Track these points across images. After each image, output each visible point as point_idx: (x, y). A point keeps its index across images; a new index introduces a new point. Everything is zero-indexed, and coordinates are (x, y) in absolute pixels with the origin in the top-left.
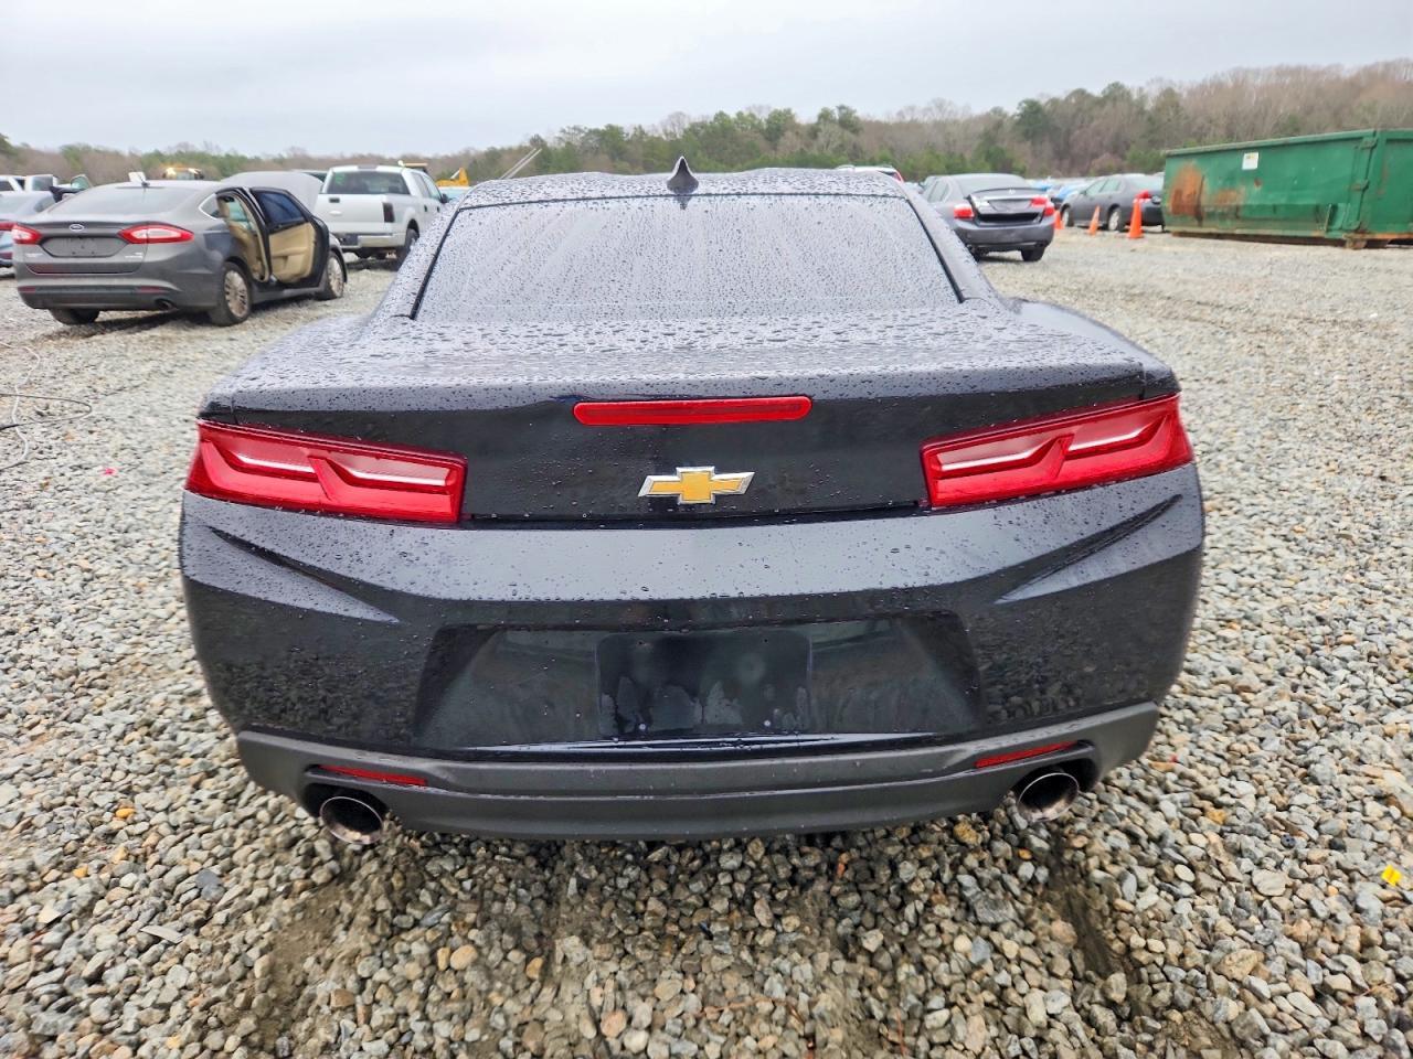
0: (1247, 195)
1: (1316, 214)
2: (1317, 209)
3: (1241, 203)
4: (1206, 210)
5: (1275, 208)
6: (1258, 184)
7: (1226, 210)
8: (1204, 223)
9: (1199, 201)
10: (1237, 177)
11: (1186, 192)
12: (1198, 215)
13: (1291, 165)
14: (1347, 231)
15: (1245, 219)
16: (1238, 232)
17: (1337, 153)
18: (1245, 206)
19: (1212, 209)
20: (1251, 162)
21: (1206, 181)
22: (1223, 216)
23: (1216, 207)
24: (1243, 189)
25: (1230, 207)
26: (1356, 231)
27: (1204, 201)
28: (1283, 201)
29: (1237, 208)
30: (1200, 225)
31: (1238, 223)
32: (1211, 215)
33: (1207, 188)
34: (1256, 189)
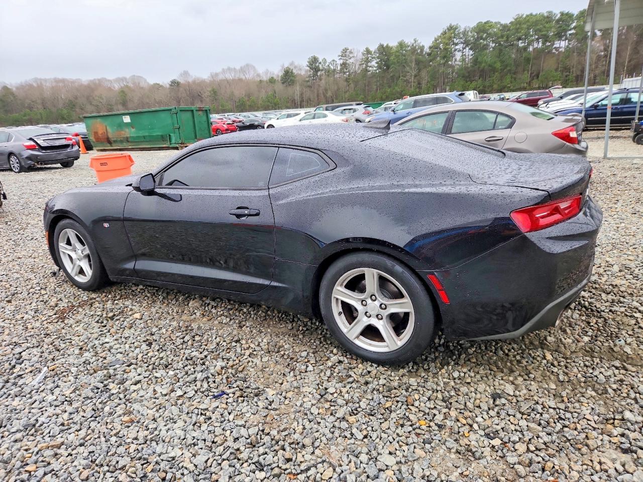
0: (130, 132)
1: (163, 138)
2: (162, 136)
3: (128, 136)
4: (113, 139)
5: (144, 137)
6: (133, 128)
7: (122, 139)
8: (113, 145)
9: (107, 136)
10: (122, 125)
11: (100, 132)
12: (109, 142)
13: (145, 120)
14: (178, 144)
15: (131, 142)
16: (130, 147)
17: (163, 115)
18: (130, 137)
19: (115, 139)
20: (127, 119)
21: (108, 128)
22: (122, 142)
23: (117, 138)
24: (127, 130)
25: (124, 137)
26: (181, 144)
27: (110, 136)
28: (147, 134)
29: (127, 138)
30: (112, 146)
31: (129, 144)
32: (115, 141)
33: (109, 130)
34: (133, 130)
